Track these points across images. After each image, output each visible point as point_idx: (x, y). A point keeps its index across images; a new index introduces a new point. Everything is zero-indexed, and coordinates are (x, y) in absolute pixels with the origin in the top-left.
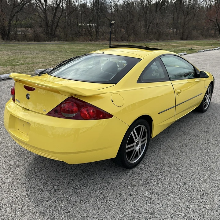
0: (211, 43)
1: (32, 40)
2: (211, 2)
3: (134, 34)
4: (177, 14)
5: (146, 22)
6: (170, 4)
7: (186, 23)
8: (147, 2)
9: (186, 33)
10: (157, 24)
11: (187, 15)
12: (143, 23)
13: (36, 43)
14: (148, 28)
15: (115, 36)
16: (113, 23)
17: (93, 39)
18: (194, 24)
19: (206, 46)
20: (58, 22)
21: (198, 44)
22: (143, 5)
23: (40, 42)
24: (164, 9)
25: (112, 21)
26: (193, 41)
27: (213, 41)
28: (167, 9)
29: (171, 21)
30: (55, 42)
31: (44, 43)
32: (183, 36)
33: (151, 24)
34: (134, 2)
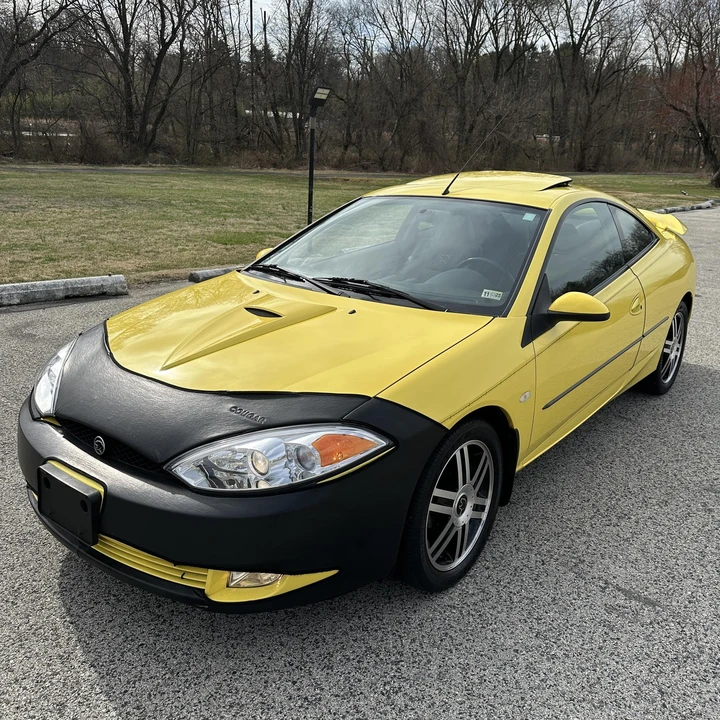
0: (676, 185)
1: (71, 159)
2: (674, 54)
3: (424, 150)
4: (564, 87)
5: (463, 110)
6: (539, 58)
7: (595, 117)
8: (467, 47)
9: (592, 149)
10: (499, 118)
11: (598, 91)
12: (454, 113)
13: (85, 167)
14: (471, 130)
15: (360, 152)
16: (324, 97)
17: (286, 161)
18: (619, 121)
19: (662, 192)
20: (167, 100)
21: (635, 185)
22: (455, 55)
23: (99, 164)
24: (523, 72)
25: (319, 90)
26: (616, 176)
27: (682, 178)
28: (530, 73)
29: (544, 110)
30: (151, 166)
31: (111, 168)
32: (583, 157)
33: (480, 118)
34: (424, 45)
